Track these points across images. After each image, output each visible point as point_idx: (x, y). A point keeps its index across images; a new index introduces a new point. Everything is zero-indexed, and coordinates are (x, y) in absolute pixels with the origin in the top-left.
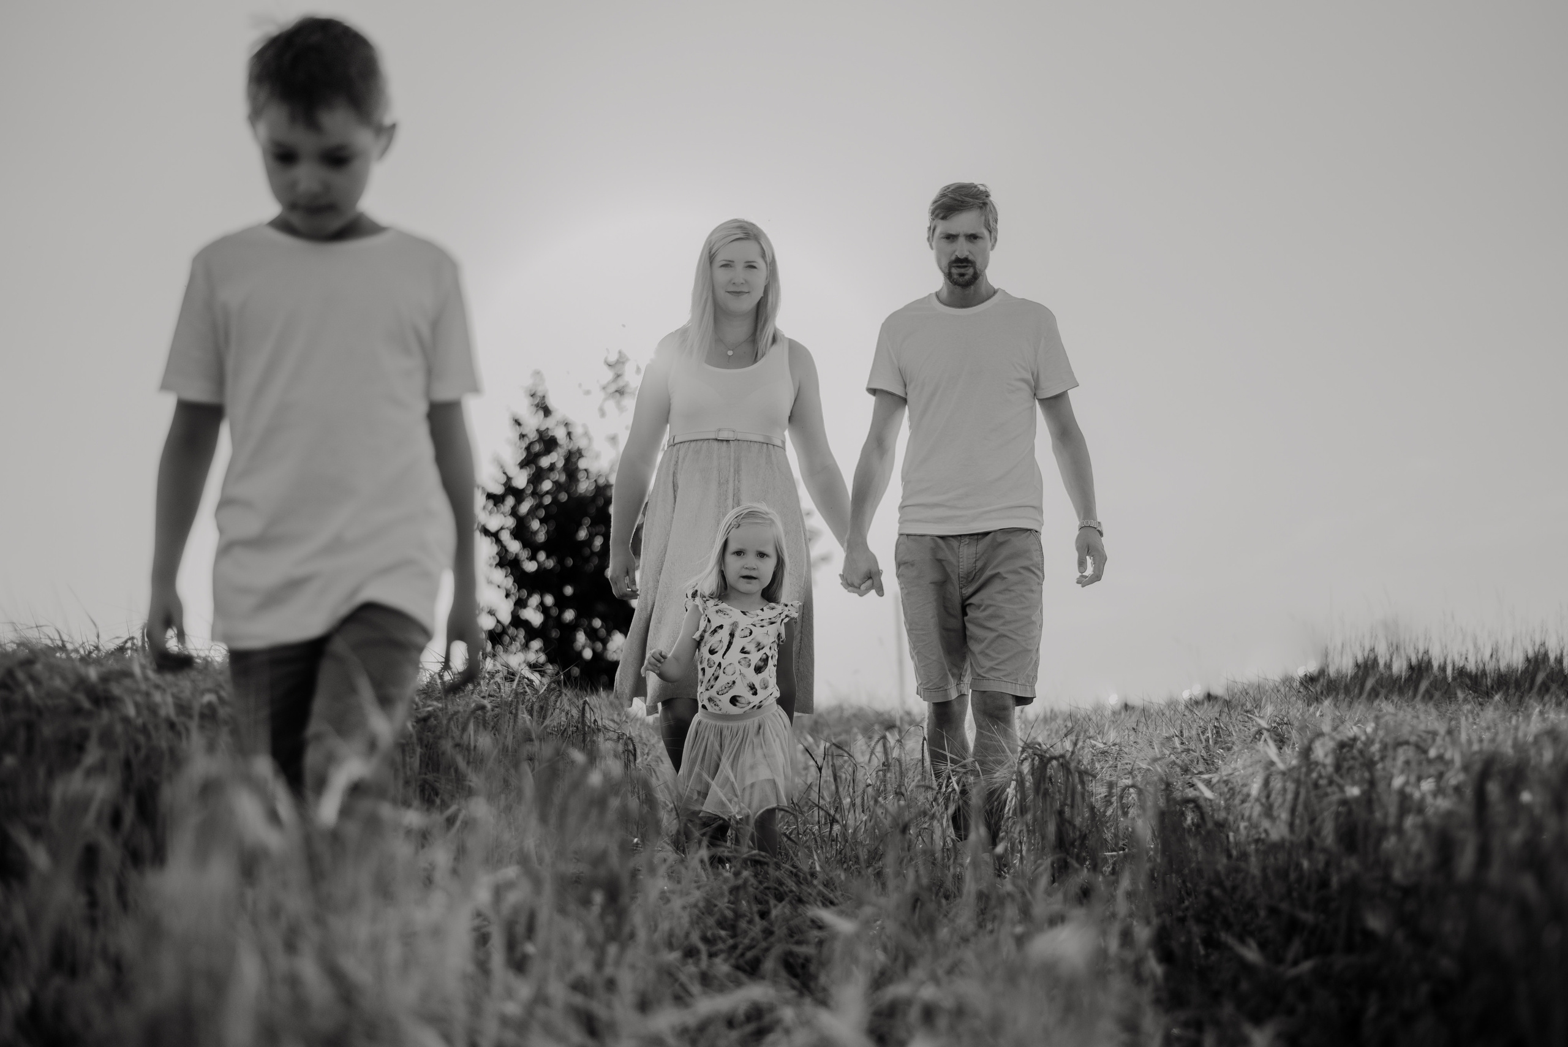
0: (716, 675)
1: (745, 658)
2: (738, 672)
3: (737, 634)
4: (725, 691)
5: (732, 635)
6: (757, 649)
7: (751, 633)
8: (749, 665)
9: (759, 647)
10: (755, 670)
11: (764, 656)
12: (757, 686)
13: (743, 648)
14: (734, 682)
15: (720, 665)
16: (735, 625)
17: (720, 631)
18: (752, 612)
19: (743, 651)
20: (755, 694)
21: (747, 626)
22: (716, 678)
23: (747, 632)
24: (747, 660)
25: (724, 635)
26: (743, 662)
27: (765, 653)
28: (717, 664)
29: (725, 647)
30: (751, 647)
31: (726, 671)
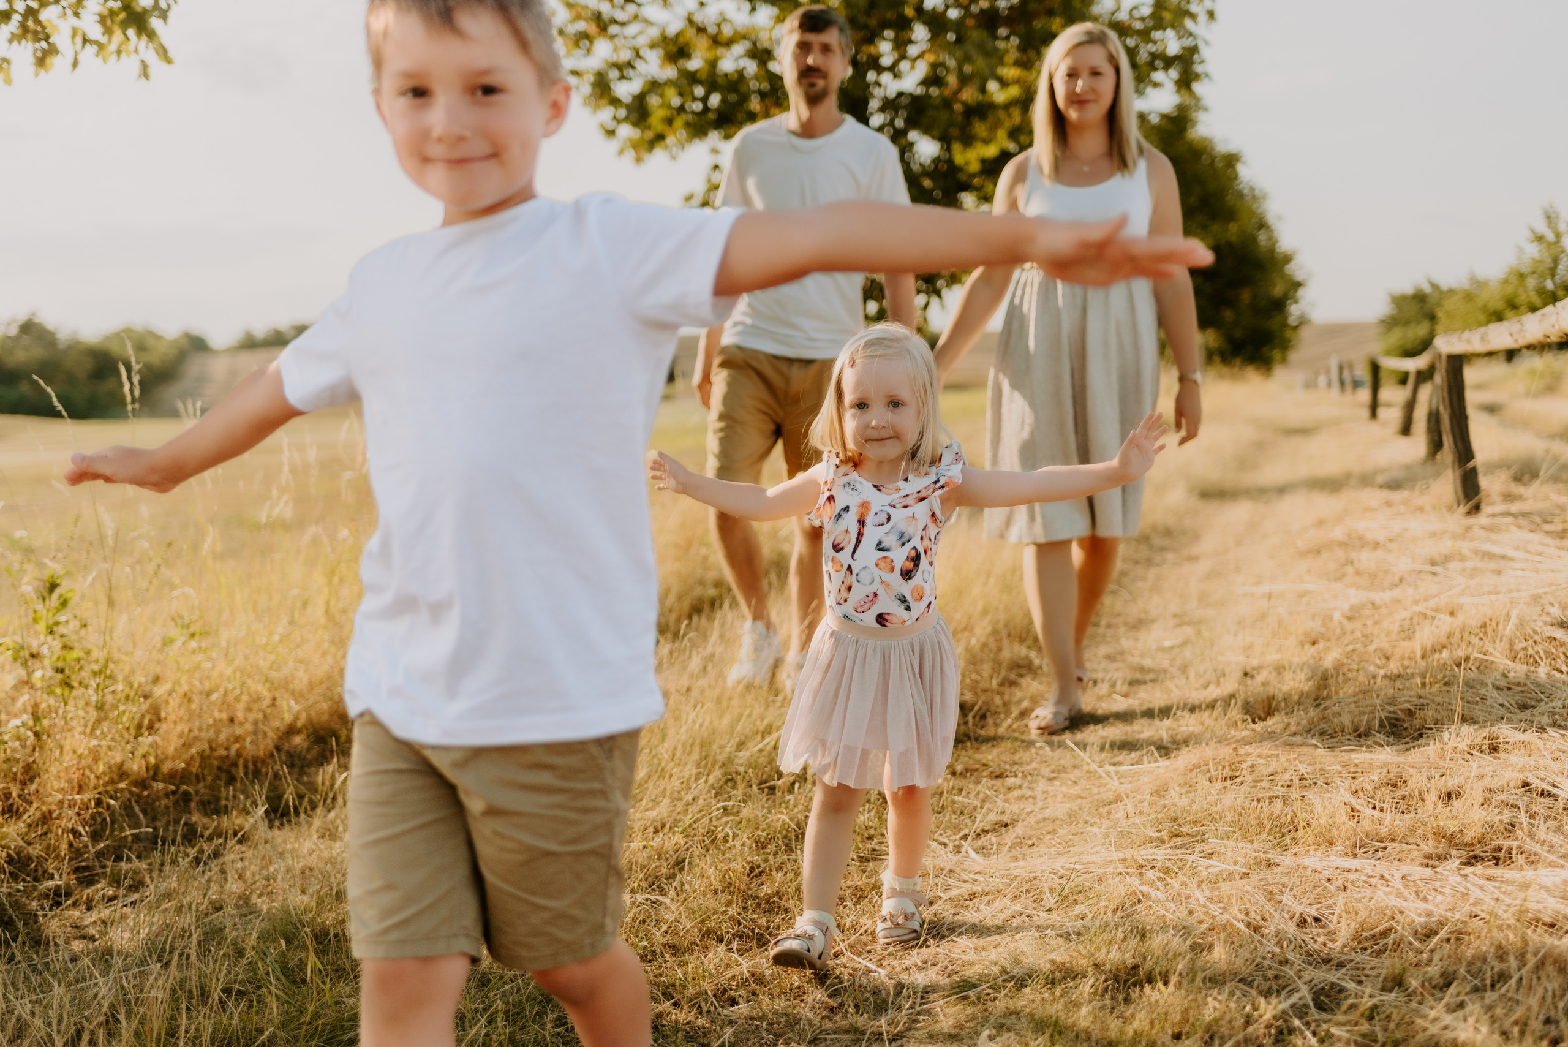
0: (847, 583)
1: (885, 558)
2: (878, 580)
3: (870, 520)
4: (866, 607)
5: (862, 522)
6: (900, 542)
7: (889, 519)
8: (893, 569)
9: (904, 539)
10: (902, 575)
11: (913, 553)
12: (909, 598)
13: (879, 543)
14: (876, 595)
15: (849, 568)
16: (865, 506)
17: (844, 515)
18: (890, 486)
19: (880, 547)
20: (908, 609)
21: (884, 508)
22: (849, 588)
23: (884, 519)
24: (888, 561)
25: (850, 521)
26: (882, 565)
27: (914, 548)
28: (846, 567)
29: (854, 542)
30: (890, 541)
31: (861, 578)
